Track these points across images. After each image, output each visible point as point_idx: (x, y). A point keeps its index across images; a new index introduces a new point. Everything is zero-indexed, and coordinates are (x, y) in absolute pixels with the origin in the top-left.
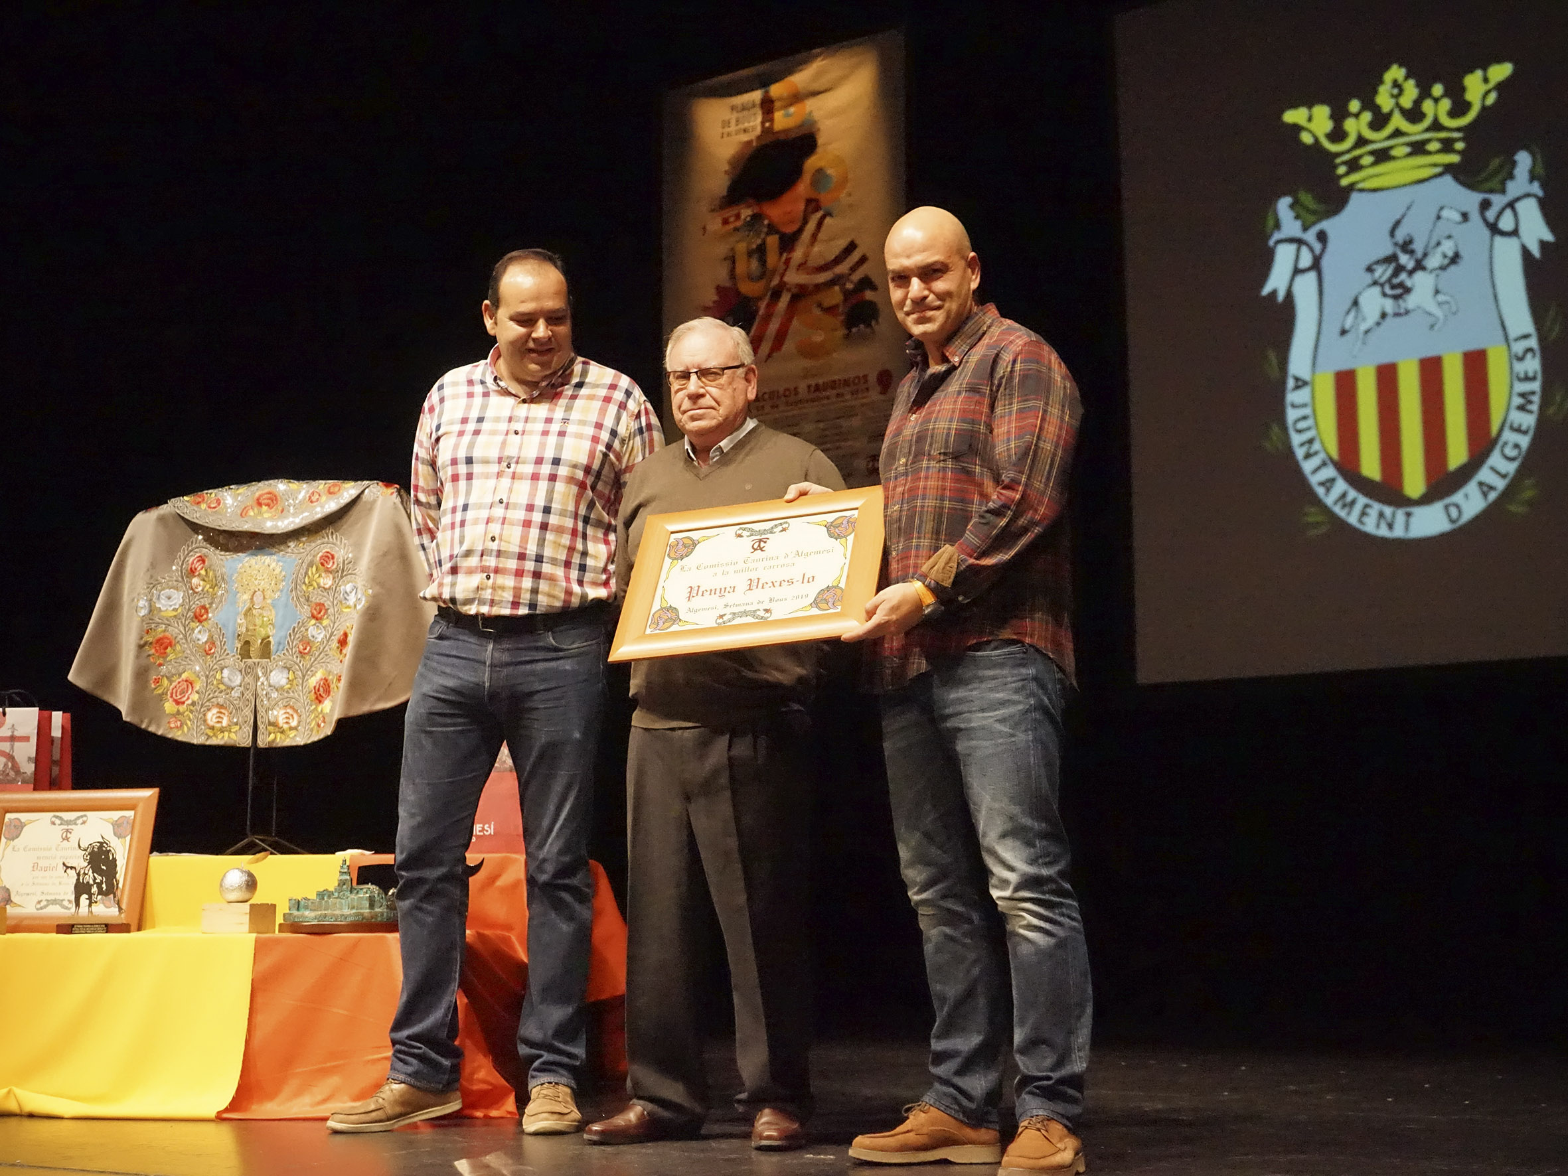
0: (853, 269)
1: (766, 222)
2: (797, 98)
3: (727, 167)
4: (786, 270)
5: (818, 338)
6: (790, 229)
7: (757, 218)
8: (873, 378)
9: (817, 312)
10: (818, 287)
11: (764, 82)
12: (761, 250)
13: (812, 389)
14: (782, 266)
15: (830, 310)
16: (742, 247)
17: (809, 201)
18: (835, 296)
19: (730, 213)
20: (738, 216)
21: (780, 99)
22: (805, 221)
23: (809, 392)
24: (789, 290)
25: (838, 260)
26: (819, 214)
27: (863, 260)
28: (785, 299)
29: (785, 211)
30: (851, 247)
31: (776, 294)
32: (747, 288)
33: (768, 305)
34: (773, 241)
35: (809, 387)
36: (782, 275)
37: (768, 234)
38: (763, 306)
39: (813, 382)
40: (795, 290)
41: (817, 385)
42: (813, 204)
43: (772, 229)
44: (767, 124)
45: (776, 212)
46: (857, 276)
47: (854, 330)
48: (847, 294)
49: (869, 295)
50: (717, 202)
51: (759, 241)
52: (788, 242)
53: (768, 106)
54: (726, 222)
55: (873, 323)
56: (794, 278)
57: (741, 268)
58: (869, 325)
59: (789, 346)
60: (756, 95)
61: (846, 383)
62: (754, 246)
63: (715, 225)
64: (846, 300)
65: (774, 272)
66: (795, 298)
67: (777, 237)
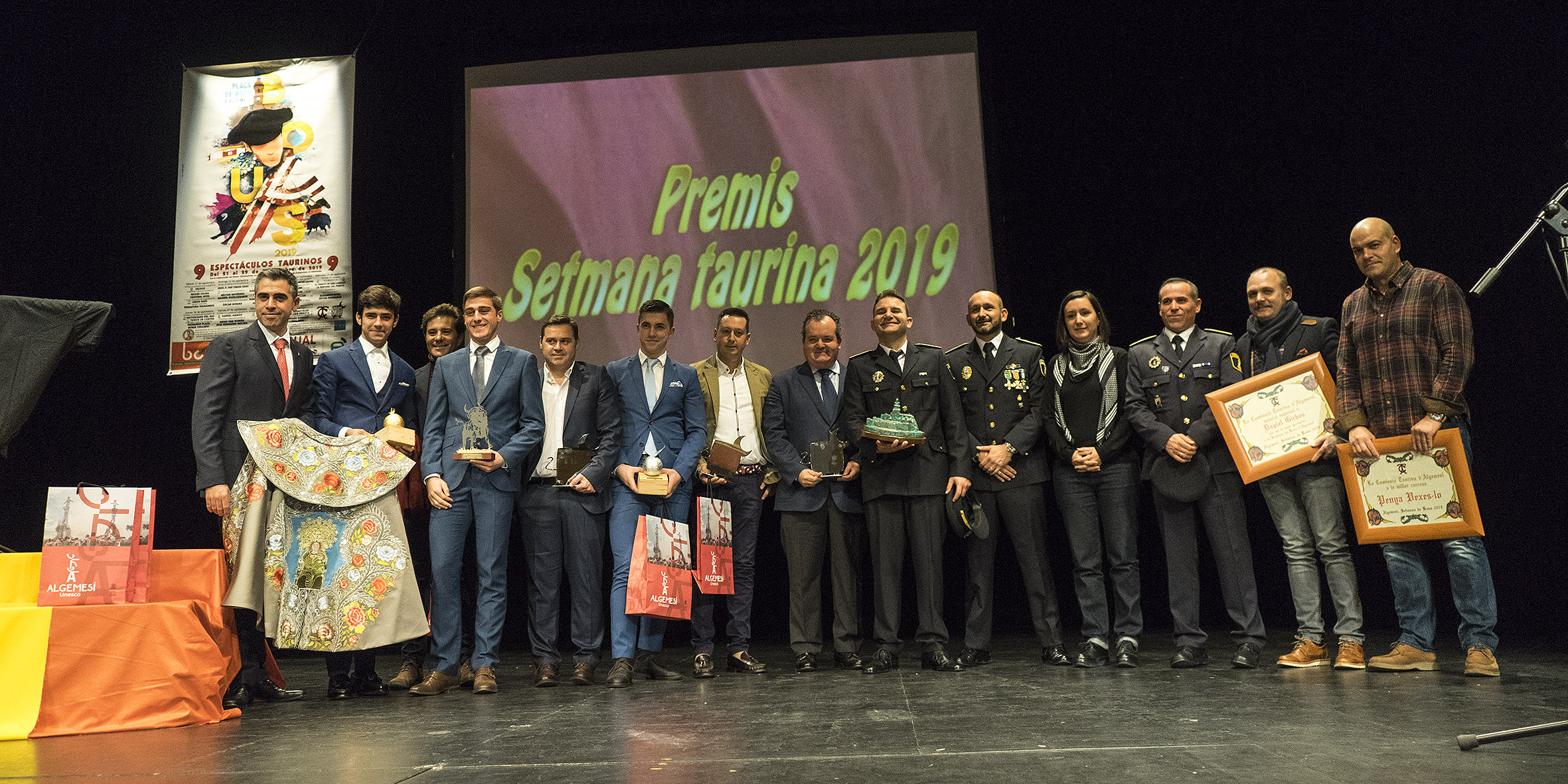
0: (314, 194)
1: (255, 158)
2: (279, 86)
3: (229, 121)
4: (267, 189)
5: (288, 232)
6: (271, 165)
7: (248, 154)
8: (325, 260)
9: (289, 216)
10: (289, 202)
11: (258, 72)
12: (251, 175)
13: (282, 263)
14: (265, 186)
15: (298, 216)
16: (236, 173)
17: (285, 149)
18: (301, 208)
19: (229, 149)
20: (234, 152)
21: (267, 85)
22: (282, 161)
23: (280, 265)
24: (269, 201)
25: (303, 187)
26: (293, 158)
27: (322, 188)
28: (266, 206)
29: (269, 152)
30: (314, 180)
31: (260, 203)
32: (239, 197)
33: (253, 210)
34: (259, 171)
35: (280, 262)
36: (265, 192)
37: (255, 165)
38: (249, 209)
39: (283, 259)
40: (273, 202)
41: (286, 261)
42: (289, 151)
43: (259, 162)
44: (258, 99)
45: (262, 152)
46: (316, 198)
47: (313, 230)
48: (309, 208)
49: (324, 210)
50: (220, 142)
51: (249, 170)
52: (269, 172)
53: (259, 87)
54: (225, 154)
55: (326, 227)
56: (272, 194)
57: (235, 183)
58: (323, 228)
59: (267, 235)
60: (253, 80)
61: (307, 262)
62: (245, 172)
63: (218, 154)
64: (309, 211)
65: (259, 189)
66: (273, 207)
67: (262, 167)
